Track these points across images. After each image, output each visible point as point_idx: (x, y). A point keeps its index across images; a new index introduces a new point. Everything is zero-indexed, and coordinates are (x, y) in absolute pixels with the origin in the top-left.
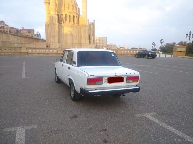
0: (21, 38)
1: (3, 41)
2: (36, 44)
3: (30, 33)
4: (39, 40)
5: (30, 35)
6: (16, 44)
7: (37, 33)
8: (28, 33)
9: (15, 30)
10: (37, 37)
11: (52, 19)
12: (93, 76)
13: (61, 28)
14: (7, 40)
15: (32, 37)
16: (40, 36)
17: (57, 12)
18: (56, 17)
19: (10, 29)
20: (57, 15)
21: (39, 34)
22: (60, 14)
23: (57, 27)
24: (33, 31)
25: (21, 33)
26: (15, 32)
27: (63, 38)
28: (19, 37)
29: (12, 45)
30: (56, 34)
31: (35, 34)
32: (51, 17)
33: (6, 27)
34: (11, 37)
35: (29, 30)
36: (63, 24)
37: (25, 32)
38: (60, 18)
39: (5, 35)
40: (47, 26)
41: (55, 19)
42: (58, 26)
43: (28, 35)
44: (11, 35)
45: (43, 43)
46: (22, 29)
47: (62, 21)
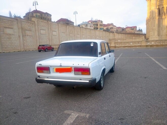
0: (124, 35)
1: (110, 38)
2: (135, 39)
3: (133, 29)
4: (140, 35)
5: (133, 31)
6: (119, 40)
7: (139, 29)
8: (132, 30)
9: (121, 29)
10: (138, 33)
11: (153, 14)
12: (40, 65)
13: (161, 20)
14: (113, 37)
15: (134, 33)
16: (142, 31)
17: (157, 7)
18: (157, 11)
19: (117, 29)
20: (158, 9)
21: (140, 29)
22: (161, 7)
23: (157, 20)
24: (136, 27)
25: (125, 30)
26: (121, 30)
27: (163, 30)
28: (123, 34)
29: (116, 41)
30: (156, 27)
31: (137, 30)
32: (152, 12)
33: (114, 27)
34: (116, 35)
35: (132, 27)
36: (163, 17)
37: (129, 29)
38: (161, 11)
39: (112, 34)
40: (148, 21)
41: (156, 13)
42: (159, 19)
43: (131, 32)
44: (116, 34)
45: (142, 37)
46: (127, 28)
47: (163, 14)
